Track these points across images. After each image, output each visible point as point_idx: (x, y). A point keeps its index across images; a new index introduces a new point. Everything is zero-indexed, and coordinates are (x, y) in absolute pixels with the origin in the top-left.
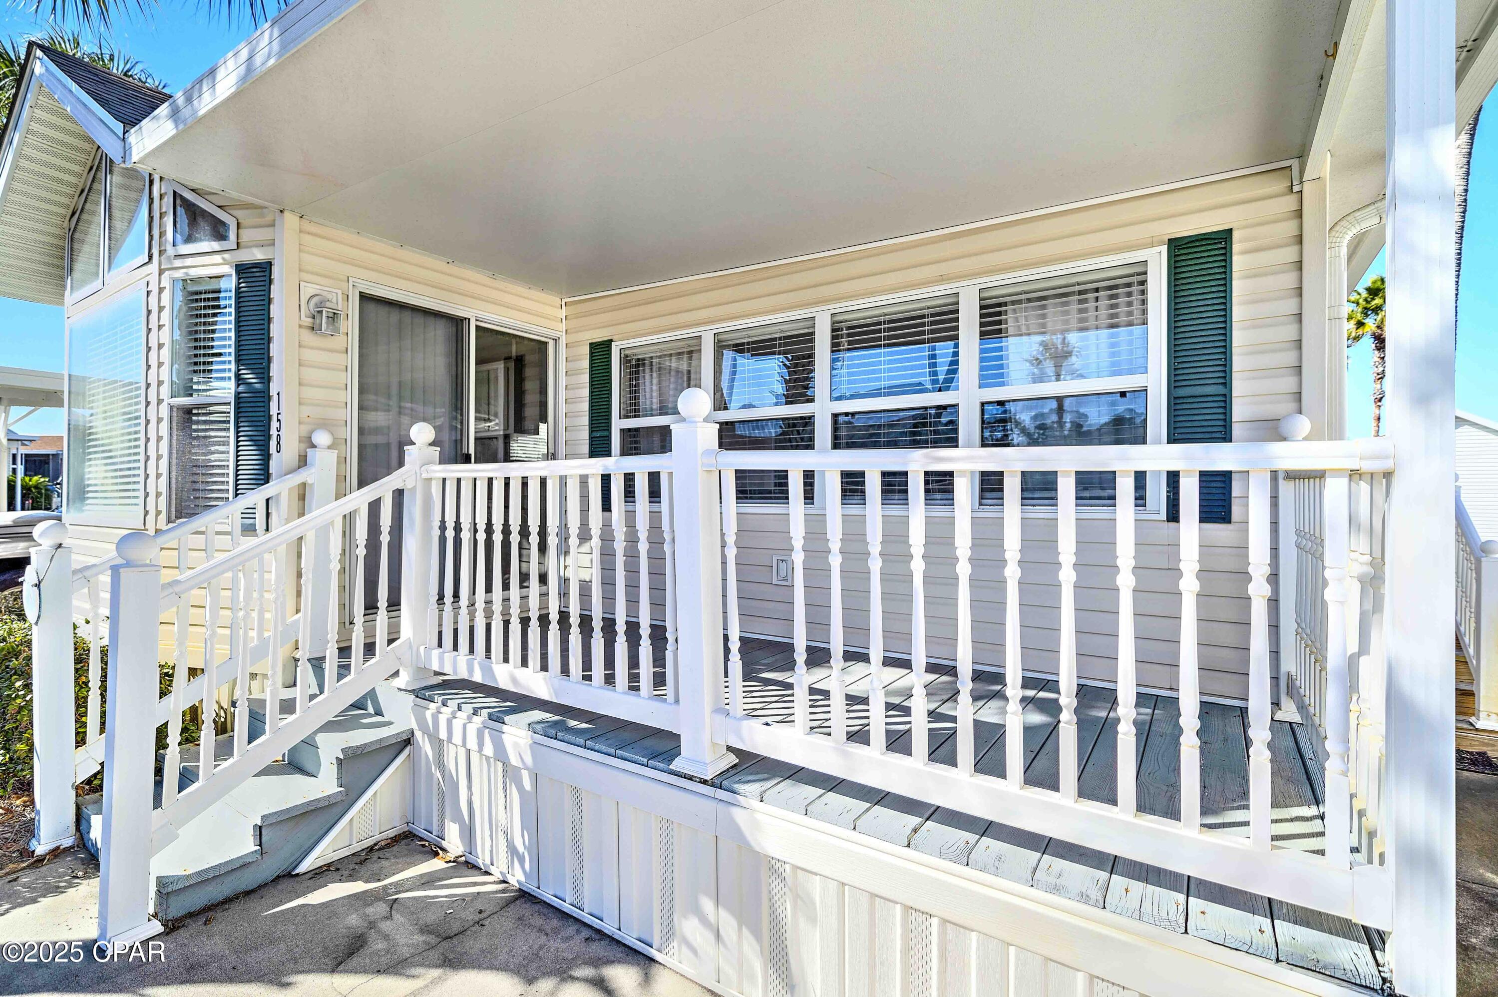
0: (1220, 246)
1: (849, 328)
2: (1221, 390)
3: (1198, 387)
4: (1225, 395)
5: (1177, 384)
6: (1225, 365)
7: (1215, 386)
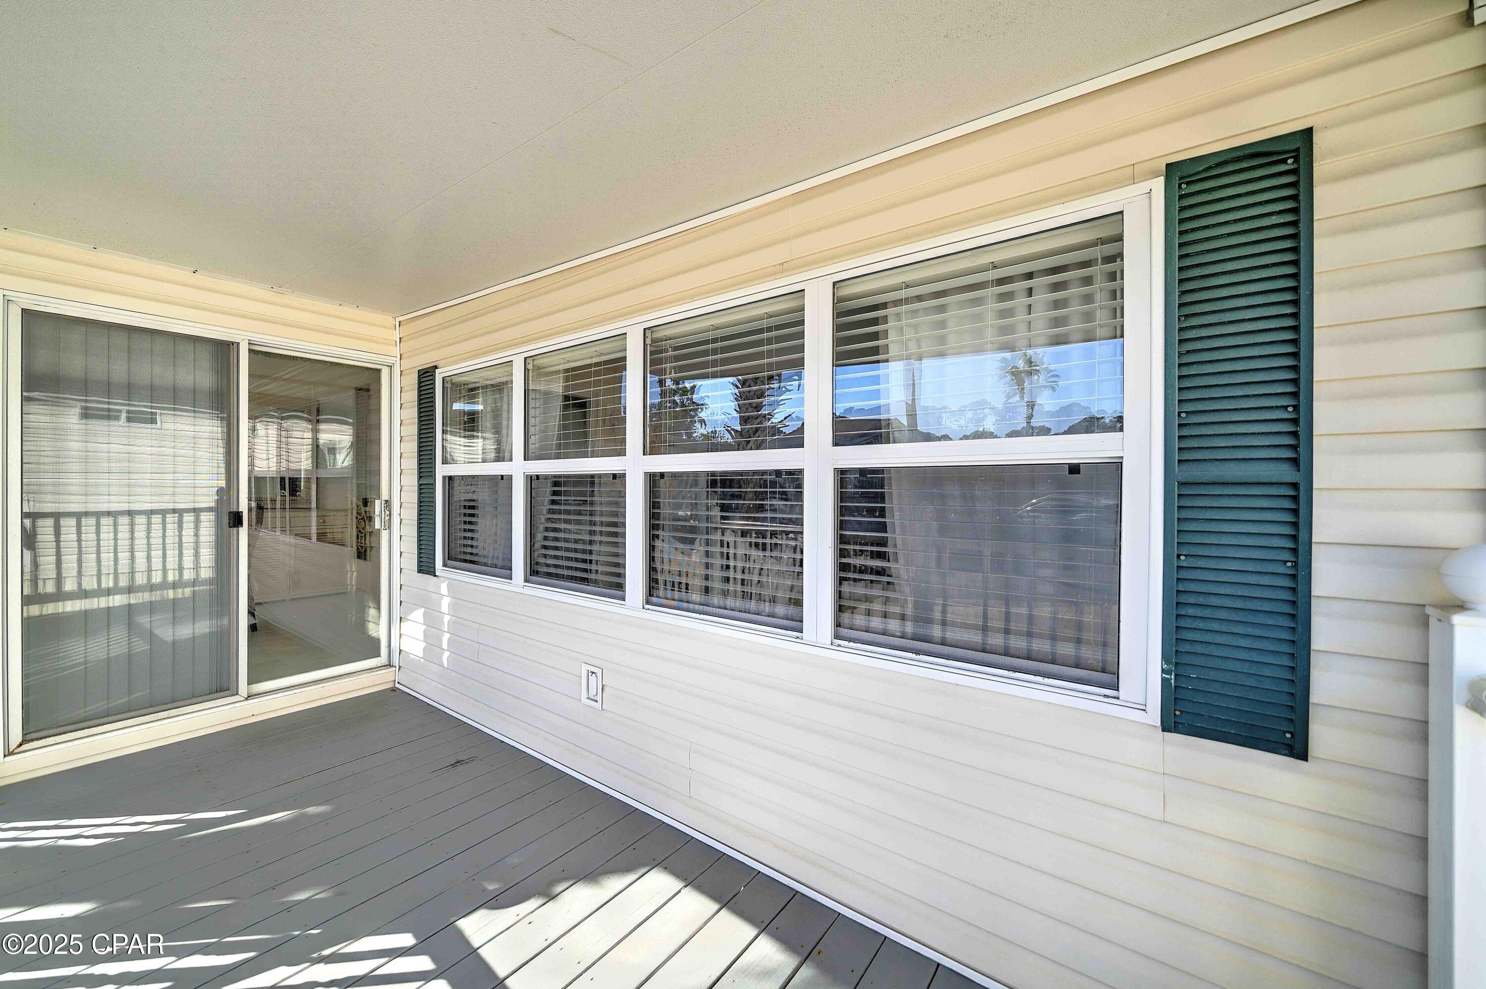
0: (1282, 168)
1: (675, 349)
2: (1285, 473)
3: (1232, 464)
4: (1295, 486)
5: (1186, 456)
6: (1295, 421)
7: (1272, 465)
